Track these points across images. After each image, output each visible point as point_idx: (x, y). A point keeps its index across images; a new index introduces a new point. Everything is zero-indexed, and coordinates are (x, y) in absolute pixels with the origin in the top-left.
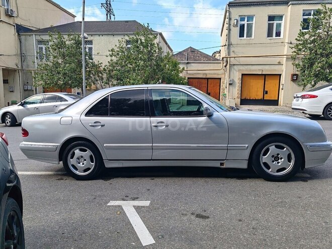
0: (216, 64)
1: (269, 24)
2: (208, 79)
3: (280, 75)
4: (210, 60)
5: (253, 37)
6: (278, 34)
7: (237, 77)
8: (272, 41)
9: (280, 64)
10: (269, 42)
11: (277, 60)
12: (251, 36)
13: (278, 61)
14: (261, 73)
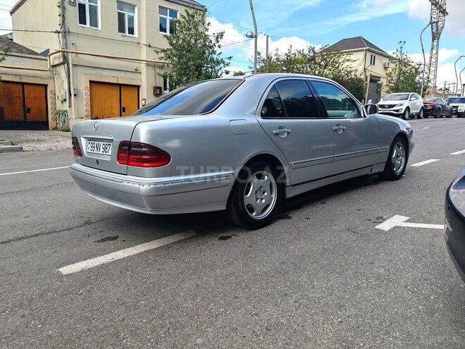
0: (35, 60)
1: (119, 13)
2: (23, 84)
3: (138, 87)
4: (22, 52)
5: (100, 28)
6: (131, 31)
7: (83, 85)
8: (126, 39)
9: (137, 71)
10: (122, 39)
11: (134, 65)
12: (96, 25)
13: (135, 67)
14: (116, 82)
